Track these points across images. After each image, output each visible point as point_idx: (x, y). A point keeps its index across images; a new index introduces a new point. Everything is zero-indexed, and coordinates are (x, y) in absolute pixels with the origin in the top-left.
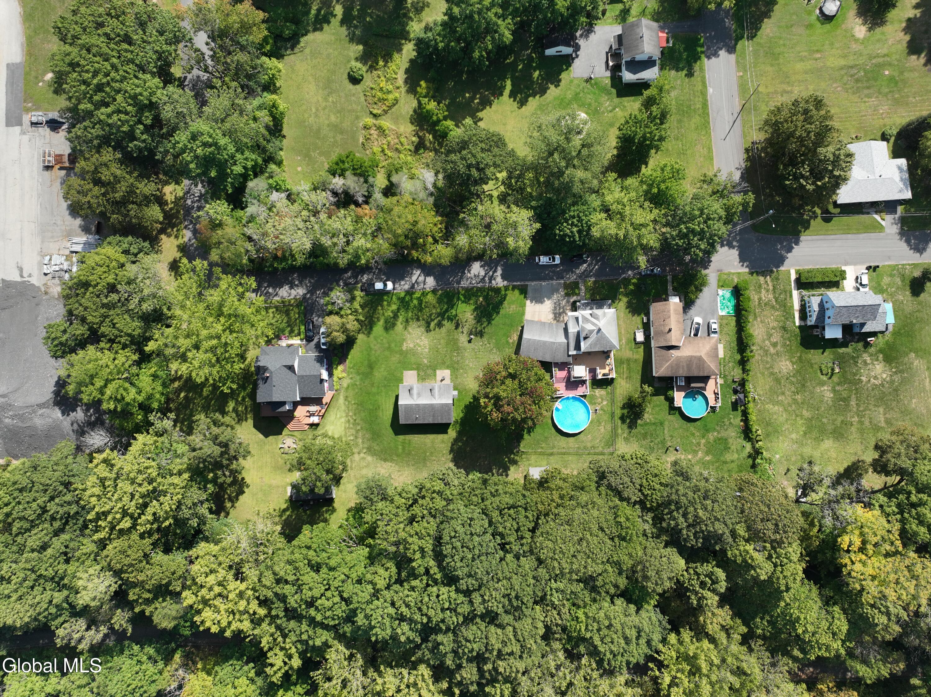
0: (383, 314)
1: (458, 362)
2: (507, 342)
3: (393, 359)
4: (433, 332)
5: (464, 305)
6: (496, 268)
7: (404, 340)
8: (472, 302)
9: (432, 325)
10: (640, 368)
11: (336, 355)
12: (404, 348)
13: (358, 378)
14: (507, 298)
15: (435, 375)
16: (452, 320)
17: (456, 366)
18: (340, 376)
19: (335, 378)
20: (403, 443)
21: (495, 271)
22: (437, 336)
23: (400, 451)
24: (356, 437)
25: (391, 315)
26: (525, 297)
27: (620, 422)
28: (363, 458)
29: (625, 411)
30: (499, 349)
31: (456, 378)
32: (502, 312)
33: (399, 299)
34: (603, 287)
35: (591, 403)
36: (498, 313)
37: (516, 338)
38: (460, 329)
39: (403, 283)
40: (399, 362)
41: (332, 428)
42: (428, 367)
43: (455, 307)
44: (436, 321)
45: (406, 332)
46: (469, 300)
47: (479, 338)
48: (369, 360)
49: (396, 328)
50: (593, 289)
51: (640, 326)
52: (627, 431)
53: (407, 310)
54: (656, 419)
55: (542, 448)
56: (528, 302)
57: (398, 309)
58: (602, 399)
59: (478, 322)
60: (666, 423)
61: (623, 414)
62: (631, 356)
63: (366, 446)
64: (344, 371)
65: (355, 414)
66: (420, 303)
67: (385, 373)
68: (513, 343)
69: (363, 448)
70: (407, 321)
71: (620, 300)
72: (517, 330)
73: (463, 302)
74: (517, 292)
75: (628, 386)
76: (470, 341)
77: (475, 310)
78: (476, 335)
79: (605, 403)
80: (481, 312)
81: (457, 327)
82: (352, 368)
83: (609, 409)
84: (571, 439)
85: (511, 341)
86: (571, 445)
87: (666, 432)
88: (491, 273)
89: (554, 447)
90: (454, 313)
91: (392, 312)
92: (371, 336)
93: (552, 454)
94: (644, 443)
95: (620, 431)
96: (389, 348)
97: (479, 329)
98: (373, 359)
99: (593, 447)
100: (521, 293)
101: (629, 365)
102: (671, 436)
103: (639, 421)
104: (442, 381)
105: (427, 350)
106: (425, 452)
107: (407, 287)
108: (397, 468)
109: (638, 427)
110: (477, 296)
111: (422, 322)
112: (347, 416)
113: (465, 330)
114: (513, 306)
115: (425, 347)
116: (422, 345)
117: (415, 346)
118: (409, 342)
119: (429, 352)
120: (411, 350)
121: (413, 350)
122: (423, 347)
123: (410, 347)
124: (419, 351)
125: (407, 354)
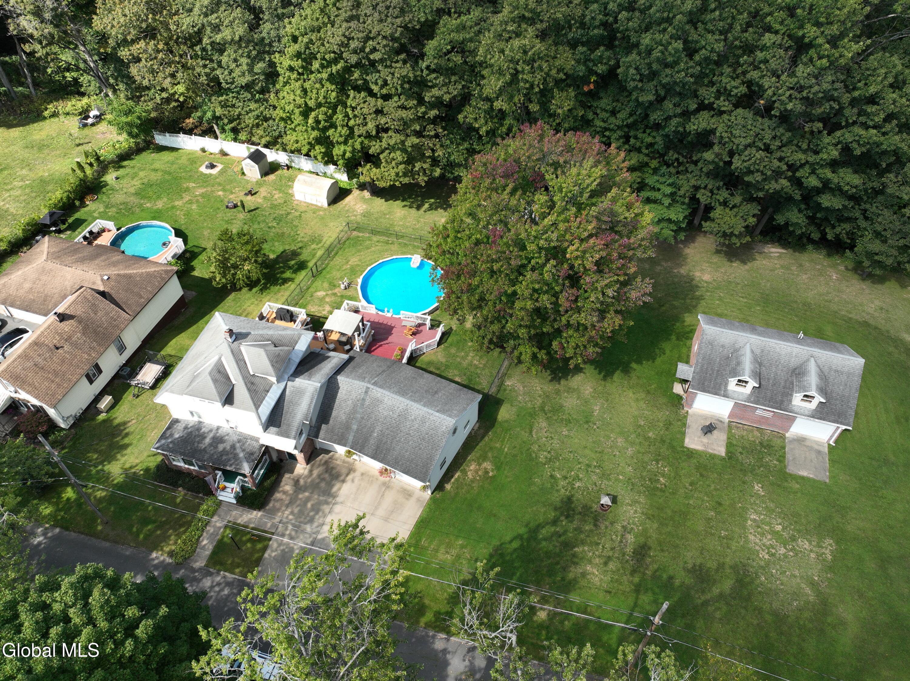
1: (658, 458)
2: (498, 467)
3: (865, 525)
9: (727, 585)
15: (729, 445)
27: (310, 264)
29: (287, 275)
30: (531, 458)
31: (668, 425)
37: (471, 467)
40: (844, 510)
42: (752, 472)
45: (824, 590)
51: (129, 395)
52: (306, 251)
58: (322, 299)
59: (569, 546)
61: (295, 272)
67: (889, 494)
68: (484, 458)
70: (821, 627)
71: (125, 472)
77: (571, 586)
79: (321, 294)
80: (552, 570)
81: (642, 552)
83: (318, 283)
95: (320, 253)
96: (884, 560)
97: (573, 523)
103: (272, 256)
105: (753, 516)
106: (766, 312)
108: (834, 307)
109: (280, 250)
114: (445, 556)
115: (759, 527)
116: (769, 537)
117: (793, 539)
118: (813, 555)
119: (745, 510)
120: (806, 533)
121: (799, 531)
122: (767, 528)
123: (810, 542)
124: (779, 521)
125: (820, 525)
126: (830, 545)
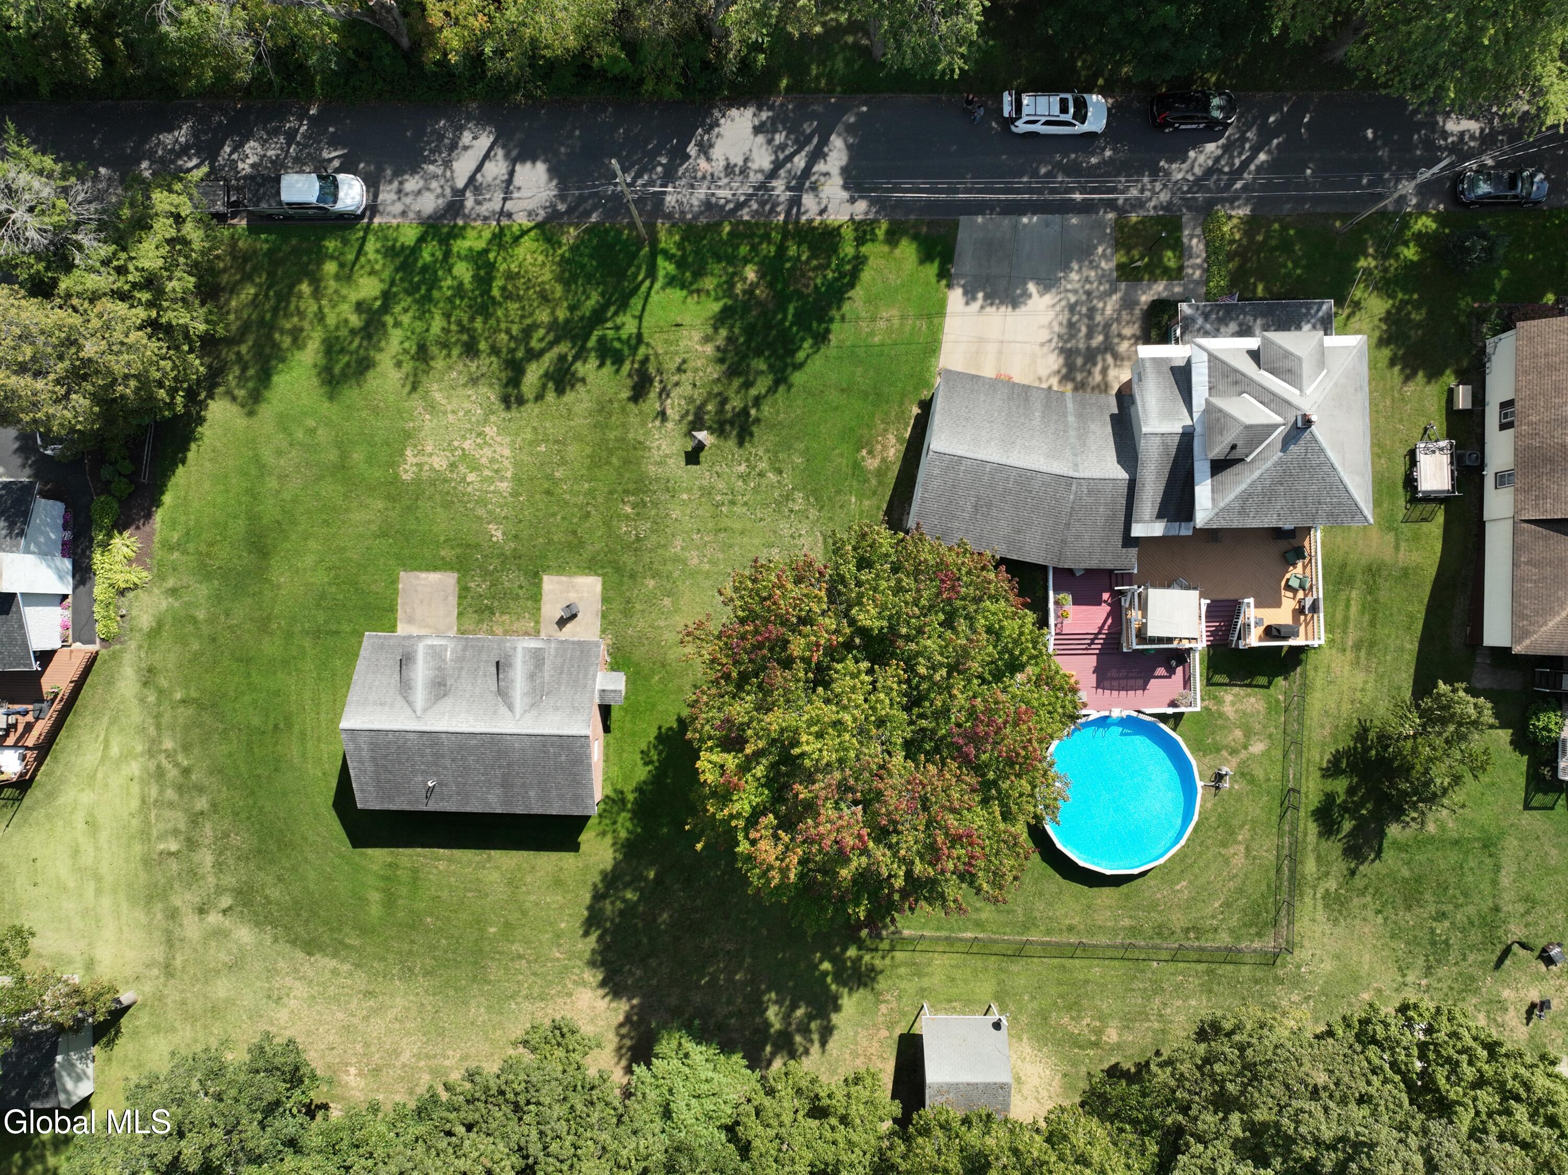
0: (320, 317)
1: (636, 546)
2: (856, 466)
3: (357, 516)
4: (532, 410)
5: (677, 294)
6: (824, 141)
7: (408, 435)
8: (709, 283)
9: (533, 374)
10: (1419, 611)
11: (105, 488)
12: (407, 473)
13: (203, 591)
14: (866, 275)
15: (536, 597)
16: (618, 360)
17: (628, 559)
18: (121, 580)
19: (99, 590)
20: (389, 879)
21: (818, 155)
22: (554, 428)
23: (375, 911)
24: (191, 844)
25: (355, 320)
26: (943, 274)
27: (1313, 828)
28: (219, 934)
29: (1340, 786)
30: (815, 494)
31: (627, 613)
32: (839, 333)
33: (391, 251)
34: (1286, 246)
35: (1199, 747)
36: (821, 338)
37: (893, 451)
38: (652, 403)
39: (412, 183)
40: (383, 534)
41: (86, 798)
42: (504, 559)
43: (636, 303)
44: (548, 359)
45: (416, 402)
46: (699, 274)
47: (731, 443)
48: (253, 518)
49: (373, 381)
50: (1242, 253)
51: (1438, 425)
52: (1339, 866)
53: (425, 303)
54: (1470, 823)
55: (979, 924)
56: (955, 296)
57: (387, 297)
58: (1249, 733)
59: (732, 372)
60: (1511, 843)
61: (1330, 798)
62: (1387, 555)
63: (230, 880)
64: (138, 559)
65: (186, 748)
66: (484, 279)
67: (321, 578)
68: (880, 473)
69: (220, 890)
70: (422, 354)
71: (1357, 305)
72: (901, 416)
73: (671, 282)
74: (907, 250)
75: (1359, 678)
76: (693, 457)
77: (721, 319)
78: (720, 430)
79: (1257, 748)
80: (750, 331)
81: (640, 391)
82: (178, 546)
83: (1275, 774)
84: (1106, 894)
85: (872, 464)
86: (1103, 917)
87: (1505, 880)
88: (800, 162)
89: (1029, 923)
90: (630, 326)
91: (360, 307)
92: (266, 411)
93: (1019, 952)
94: (1408, 919)
95: (1310, 867)
96: (341, 468)
97: (736, 403)
98: (270, 510)
99: (1196, 929)
100: (926, 257)
101: (1371, 590)
102: (1529, 900)
103: (1393, 830)
104: (562, 623)
105: (504, 486)
106: (480, 922)
107: (429, 203)
108: (361, 980)
109: (1389, 854)
110: (731, 260)
111: (487, 364)
112: (151, 753)
113: (675, 406)
114: (890, 313)
115: (497, 471)
116: (484, 461)
117: (453, 466)
118: (429, 449)
119: (515, 494)
120: (437, 480)
121: (445, 481)
122: (487, 473)
123: (432, 469)
124: (469, 489)
125: (417, 499)
126: (406, 471)
